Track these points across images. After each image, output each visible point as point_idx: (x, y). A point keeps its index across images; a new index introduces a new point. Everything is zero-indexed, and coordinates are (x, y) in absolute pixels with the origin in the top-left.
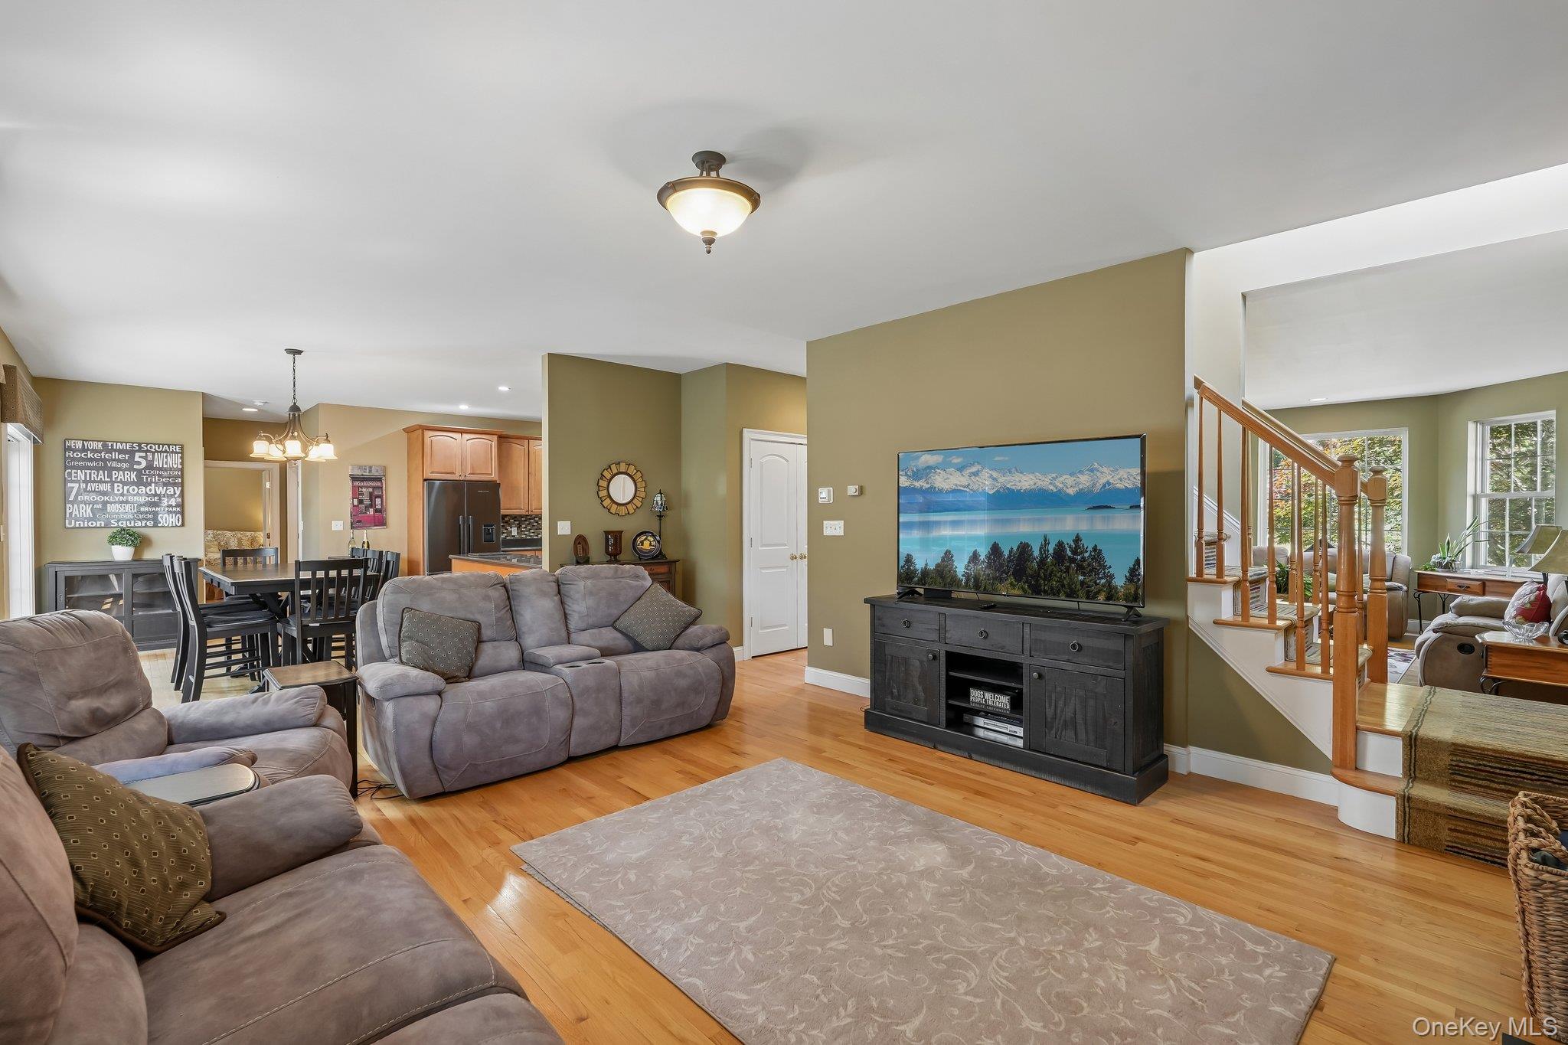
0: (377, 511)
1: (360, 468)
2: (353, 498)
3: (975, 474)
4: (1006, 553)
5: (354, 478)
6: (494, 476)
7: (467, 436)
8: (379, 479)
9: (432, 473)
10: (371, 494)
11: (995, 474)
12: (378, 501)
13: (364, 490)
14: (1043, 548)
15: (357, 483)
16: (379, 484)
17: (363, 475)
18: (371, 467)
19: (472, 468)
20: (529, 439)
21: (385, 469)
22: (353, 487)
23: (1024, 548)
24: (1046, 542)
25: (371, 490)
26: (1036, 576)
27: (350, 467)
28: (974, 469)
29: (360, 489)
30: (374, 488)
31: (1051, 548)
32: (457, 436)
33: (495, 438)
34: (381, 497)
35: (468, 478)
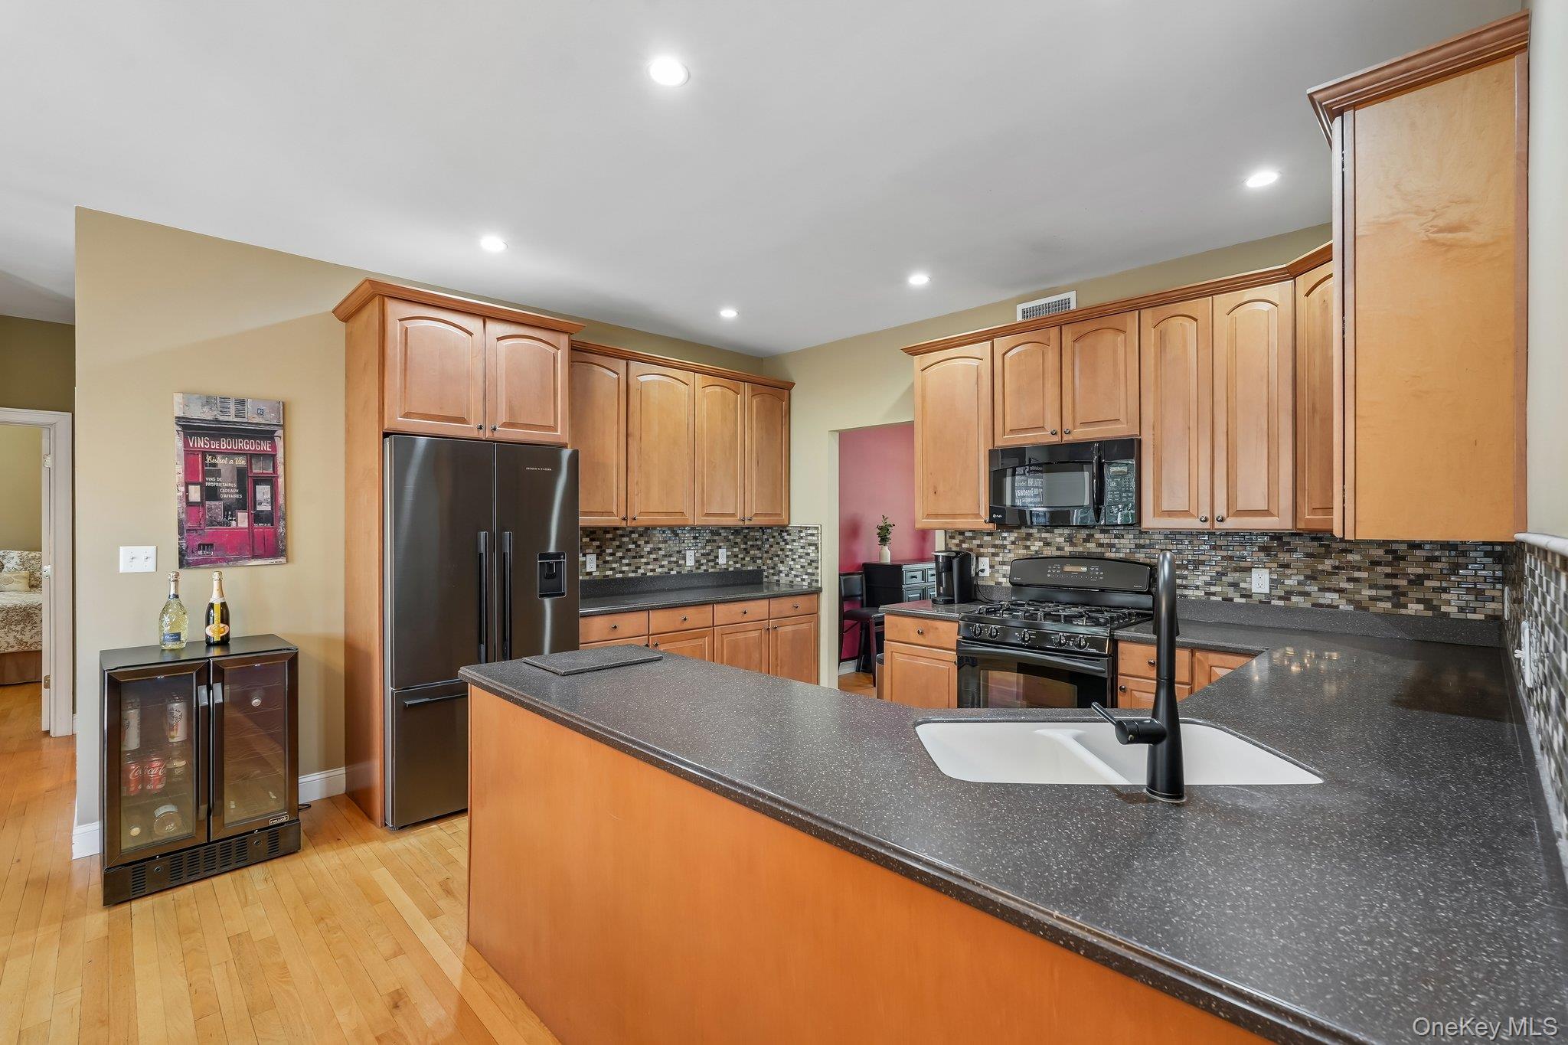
0: (257, 517)
1: (209, 401)
2: (187, 485)
5: (189, 428)
6: (560, 434)
7: (496, 329)
8: (268, 435)
9: (407, 415)
10: (241, 474)
12: (263, 492)
13: (220, 461)
15: (201, 443)
16: (265, 447)
17: (217, 421)
18: (241, 402)
19: (511, 409)
20: (628, 357)
21: (283, 408)
22: (189, 454)
25: (241, 462)
27: (178, 398)
29: (209, 458)
30: (251, 457)
32: (473, 324)
33: (563, 340)
34: (271, 481)
35: (497, 436)
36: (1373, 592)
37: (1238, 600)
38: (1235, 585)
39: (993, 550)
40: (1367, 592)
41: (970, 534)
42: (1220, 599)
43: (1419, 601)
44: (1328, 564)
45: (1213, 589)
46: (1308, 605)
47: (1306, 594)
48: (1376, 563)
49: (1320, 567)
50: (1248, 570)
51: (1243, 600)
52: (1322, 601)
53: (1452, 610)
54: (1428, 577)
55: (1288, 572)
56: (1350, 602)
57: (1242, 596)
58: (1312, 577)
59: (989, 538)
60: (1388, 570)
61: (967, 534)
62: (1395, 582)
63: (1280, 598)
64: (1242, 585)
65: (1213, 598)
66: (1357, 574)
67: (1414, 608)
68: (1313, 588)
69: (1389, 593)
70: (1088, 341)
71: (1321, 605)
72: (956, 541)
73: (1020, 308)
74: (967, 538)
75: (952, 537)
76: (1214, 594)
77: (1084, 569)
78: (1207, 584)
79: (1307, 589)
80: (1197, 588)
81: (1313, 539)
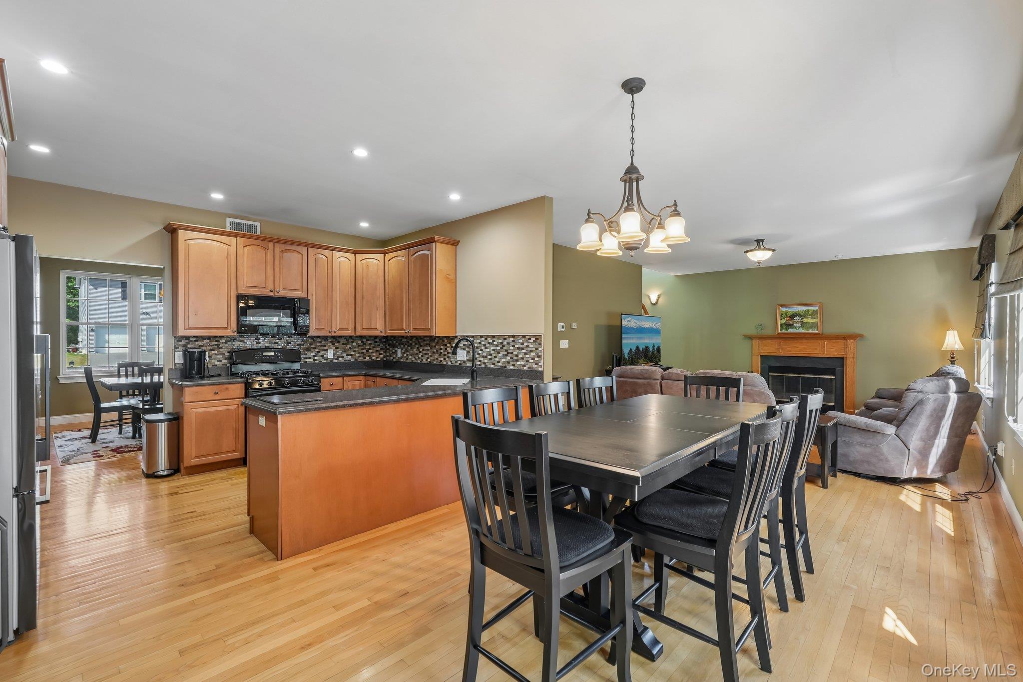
3: (629, 321)
4: (641, 350)
11: (636, 321)
14: (653, 348)
23: (647, 348)
24: (654, 346)
26: (651, 357)
28: (629, 319)
31: (656, 348)
36: (358, 355)
37: (324, 361)
38: (322, 356)
39: (211, 348)
40: (357, 355)
41: (194, 339)
42: (318, 362)
43: (368, 356)
44: (348, 347)
45: (316, 358)
46: (343, 361)
47: (343, 357)
48: (359, 346)
49: (346, 348)
50: (327, 350)
51: (325, 361)
52: (347, 359)
53: (373, 358)
54: (370, 349)
55: (338, 350)
56: (354, 358)
57: (325, 360)
58: (344, 351)
59: (208, 341)
60: (362, 347)
61: (191, 339)
62: (363, 351)
63: (336, 359)
64: (325, 356)
65: (316, 362)
66: (355, 349)
67: (367, 359)
68: (344, 355)
69: (362, 355)
70: (287, 255)
71: (346, 360)
72: (183, 343)
73: (228, 220)
74: (191, 341)
75: (179, 341)
76: (316, 360)
77: (273, 354)
78: (314, 356)
79: (343, 355)
80: (309, 358)
81: (345, 339)
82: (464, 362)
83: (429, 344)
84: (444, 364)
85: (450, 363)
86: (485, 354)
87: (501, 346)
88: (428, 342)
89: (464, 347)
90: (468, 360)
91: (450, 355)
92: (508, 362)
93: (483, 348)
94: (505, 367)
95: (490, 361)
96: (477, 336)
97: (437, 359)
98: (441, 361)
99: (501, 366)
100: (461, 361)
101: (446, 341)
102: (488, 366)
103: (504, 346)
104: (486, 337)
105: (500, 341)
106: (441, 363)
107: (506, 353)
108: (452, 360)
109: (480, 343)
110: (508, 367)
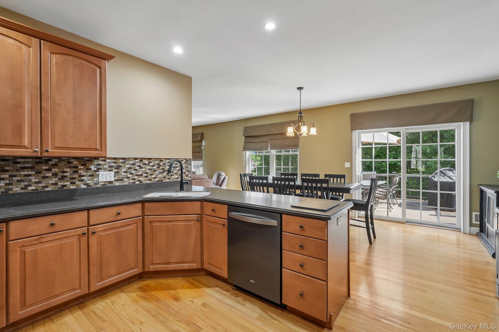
82: (111, 182)
83: (32, 168)
84: (74, 189)
85: (83, 186)
86: (140, 173)
87: (158, 166)
88: (30, 165)
89: (110, 169)
90: (116, 180)
91: (85, 178)
92: (165, 177)
93: (138, 168)
94: (162, 181)
95: (146, 178)
96: (130, 158)
97: (56, 184)
98: (66, 186)
99: (157, 181)
100: (104, 182)
101: (75, 163)
102: (144, 182)
103: (161, 166)
104: (141, 160)
105: (157, 162)
106: (65, 188)
107: (162, 171)
108: (88, 182)
109: (134, 164)
110: (164, 181)
